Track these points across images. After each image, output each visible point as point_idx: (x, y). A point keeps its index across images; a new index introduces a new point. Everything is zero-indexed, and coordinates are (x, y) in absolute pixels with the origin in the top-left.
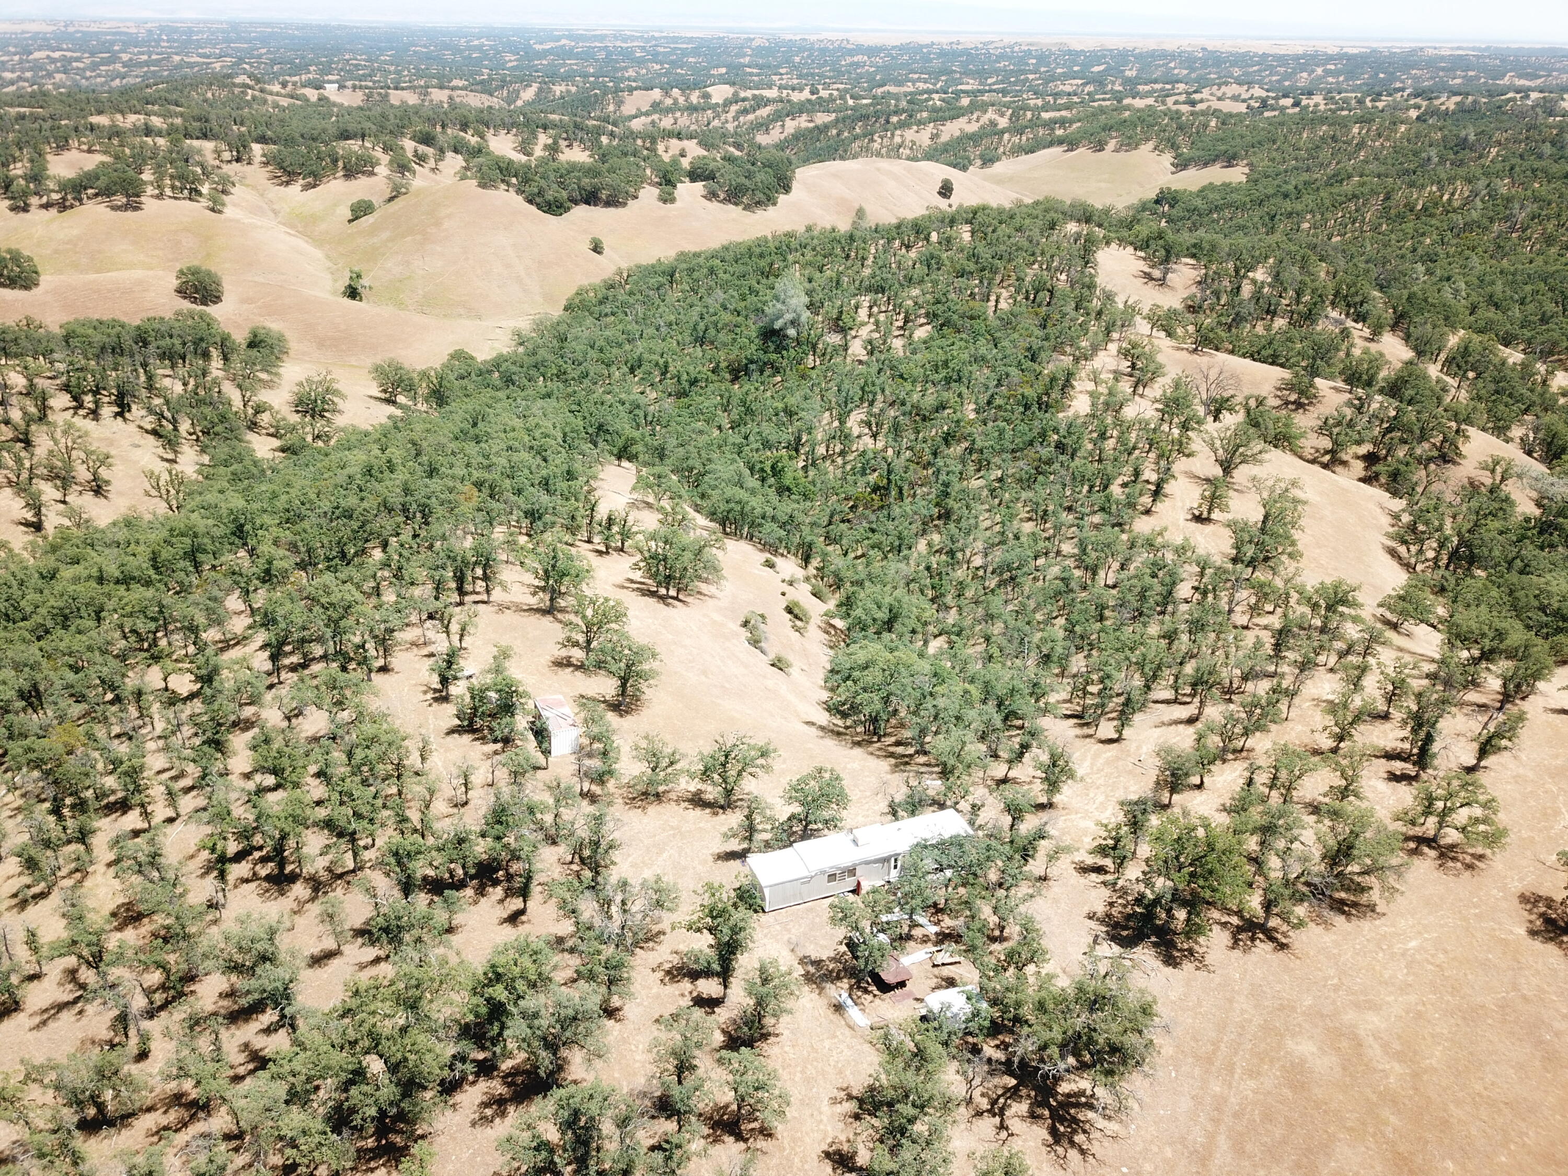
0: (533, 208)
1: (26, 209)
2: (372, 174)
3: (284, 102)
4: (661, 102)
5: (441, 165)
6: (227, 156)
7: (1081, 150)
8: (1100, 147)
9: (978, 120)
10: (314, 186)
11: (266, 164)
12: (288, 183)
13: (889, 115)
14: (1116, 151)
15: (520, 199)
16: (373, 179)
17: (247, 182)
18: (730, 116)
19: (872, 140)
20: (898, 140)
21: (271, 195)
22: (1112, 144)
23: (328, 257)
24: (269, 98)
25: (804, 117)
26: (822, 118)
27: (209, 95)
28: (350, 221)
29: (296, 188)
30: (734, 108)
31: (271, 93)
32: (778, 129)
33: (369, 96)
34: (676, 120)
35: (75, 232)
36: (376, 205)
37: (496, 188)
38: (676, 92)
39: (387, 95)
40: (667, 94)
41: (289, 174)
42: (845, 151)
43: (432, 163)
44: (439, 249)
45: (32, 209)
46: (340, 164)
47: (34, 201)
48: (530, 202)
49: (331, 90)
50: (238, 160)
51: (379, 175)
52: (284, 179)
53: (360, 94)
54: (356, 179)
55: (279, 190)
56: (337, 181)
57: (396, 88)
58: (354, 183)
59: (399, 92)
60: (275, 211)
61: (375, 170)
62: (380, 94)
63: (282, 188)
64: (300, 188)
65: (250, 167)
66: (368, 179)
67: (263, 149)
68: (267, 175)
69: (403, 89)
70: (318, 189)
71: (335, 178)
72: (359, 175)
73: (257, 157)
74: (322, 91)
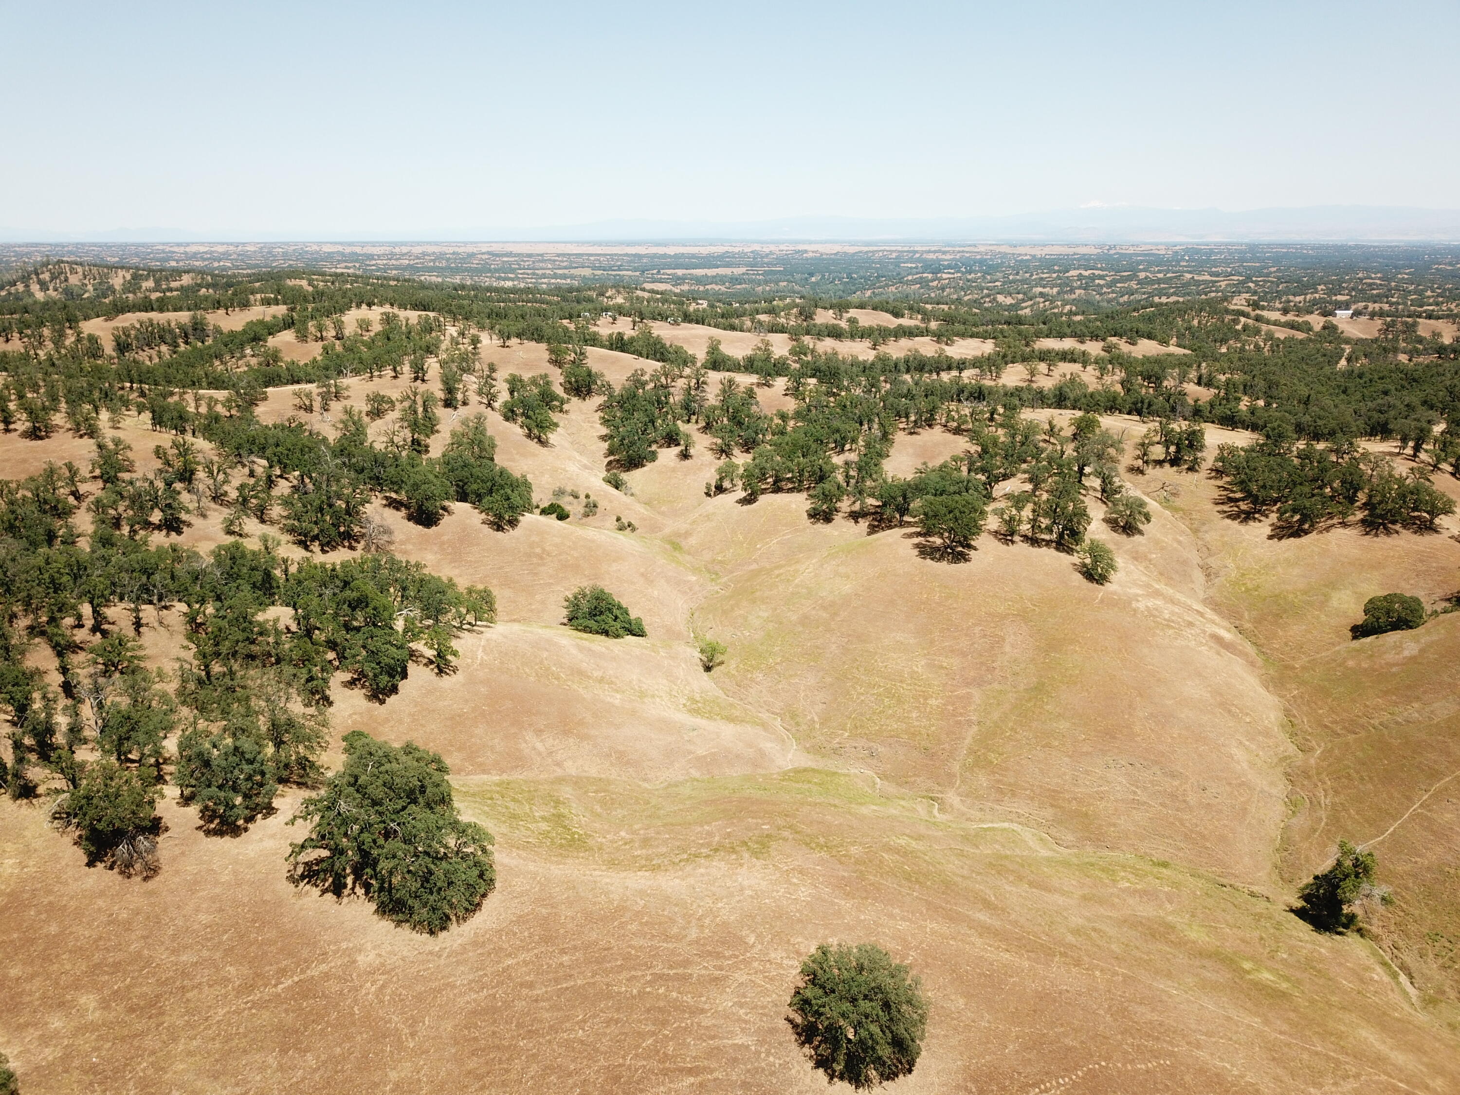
1: (827, 518)
2: (1428, 527)
3: (1281, 334)
6: (1158, 452)
10: (1298, 533)
11: (1218, 473)
12: (1247, 517)
16: (1427, 540)
17: (1178, 502)
21: (1211, 536)
23: (1291, 726)
24: (1264, 327)
27: (1195, 322)
28: (1359, 631)
29: (1261, 528)
31: (1268, 322)
33: (1388, 327)
35: (847, 588)
36: (1428, 608)
39: (1415, 324)
41: (1255, 500)
45: (838, 518)
46: (1362, 497)
47: (845, 505)
49: (1342, 317)
50: (1175, 462)
51: (1446, 534)
52: (1243, 506)
53: (1378, 323)
54: (1388, 532)
55: (1228, 528)
56: (1347, 531)
57: (1430, 317)
58: (1382, 544)
59: (1432, 321)
60: (1209, 573)
61: (1437, 521)
62: (1406, 323)
63: (1235, 524)
64: (1268, 531)
65: (1192, 477)
66: (1417, 538)
67: (1221, 448)
68: (1216, 494)
69: (1438, 318)
70: (1305, 540)
71: (1344, 525)
72: (1398, 527)
73: (1209, 457)
74: (1330, 318)
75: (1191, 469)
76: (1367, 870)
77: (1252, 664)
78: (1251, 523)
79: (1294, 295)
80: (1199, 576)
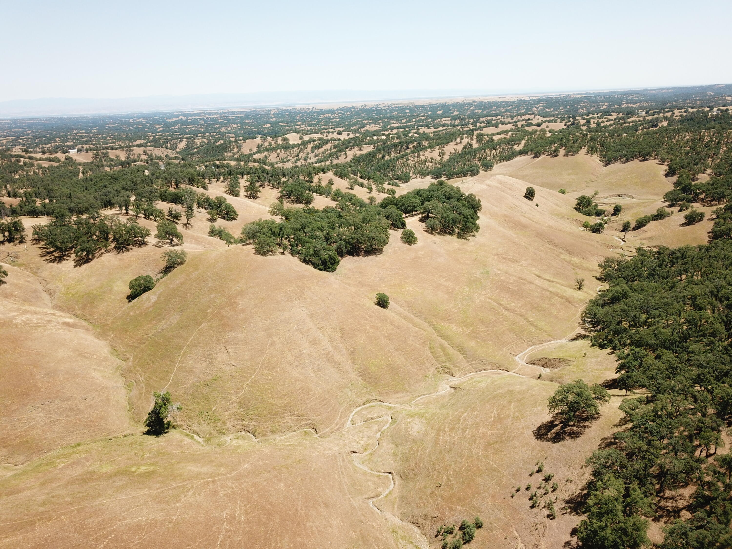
0: (310, 268)
2: (143, 244)
3: (46, 165)
4: (262, 145)
5: (192, 220)
7: (542, 157)
8: (555, 154)
9: (461, 143)
10: (88, 261)
11: (37, 241)
12: (60, 259)
13: (408, 145)
14: (566, 155)
15: (296, 260)
16: (144, 249)
17: (20, 261)
18: (309, 150)
19: (408, 159)
20: (422, 158)
21: (44, 274)
22: (562, 151)
24: (35, 162)
25: (356, 148)
26: (367, 149)
28: (131, 298)
29: (69, 263)
30: (310, 146)
31: (36, 159)
32: (343, 156)
33: (96, 156)
34: (278, 155)
36: (155, 279)
37: (274, 252)
38: (269, 139)
40: (264, 140)
41: (61, 250)
42: (394, 166)
43: (184, 219)
44: (241, 336)
46: (111, 237)
48: (305, 261)
49: (73, 152)
50: (11, 240)
51: (151, 245)
52: (56, 254)
53: (91, 154)
54: (128, 250)
55: (52, 267)
56: (110, 254)
57: (112, 149)
58: (126, 255)
59: (114, 151)
60: (50, 293)
61: (145, 240)
62: (103, 153)
63: (55, 264)
64: (73, 263)
65: (22, 246)
66: (140, 249)
67: (34, 228)
68: (40, 252)
69: (116, 149)
70: (92, 263)
71: (107, 251)
72: (131, 246)
73: (29, 234)
74: (67, 154)
75: (21, 242)
76: (168, 400)
77: (88, 330)
78: (63, 262)
79: (45, 144)
80: (45, 296)
